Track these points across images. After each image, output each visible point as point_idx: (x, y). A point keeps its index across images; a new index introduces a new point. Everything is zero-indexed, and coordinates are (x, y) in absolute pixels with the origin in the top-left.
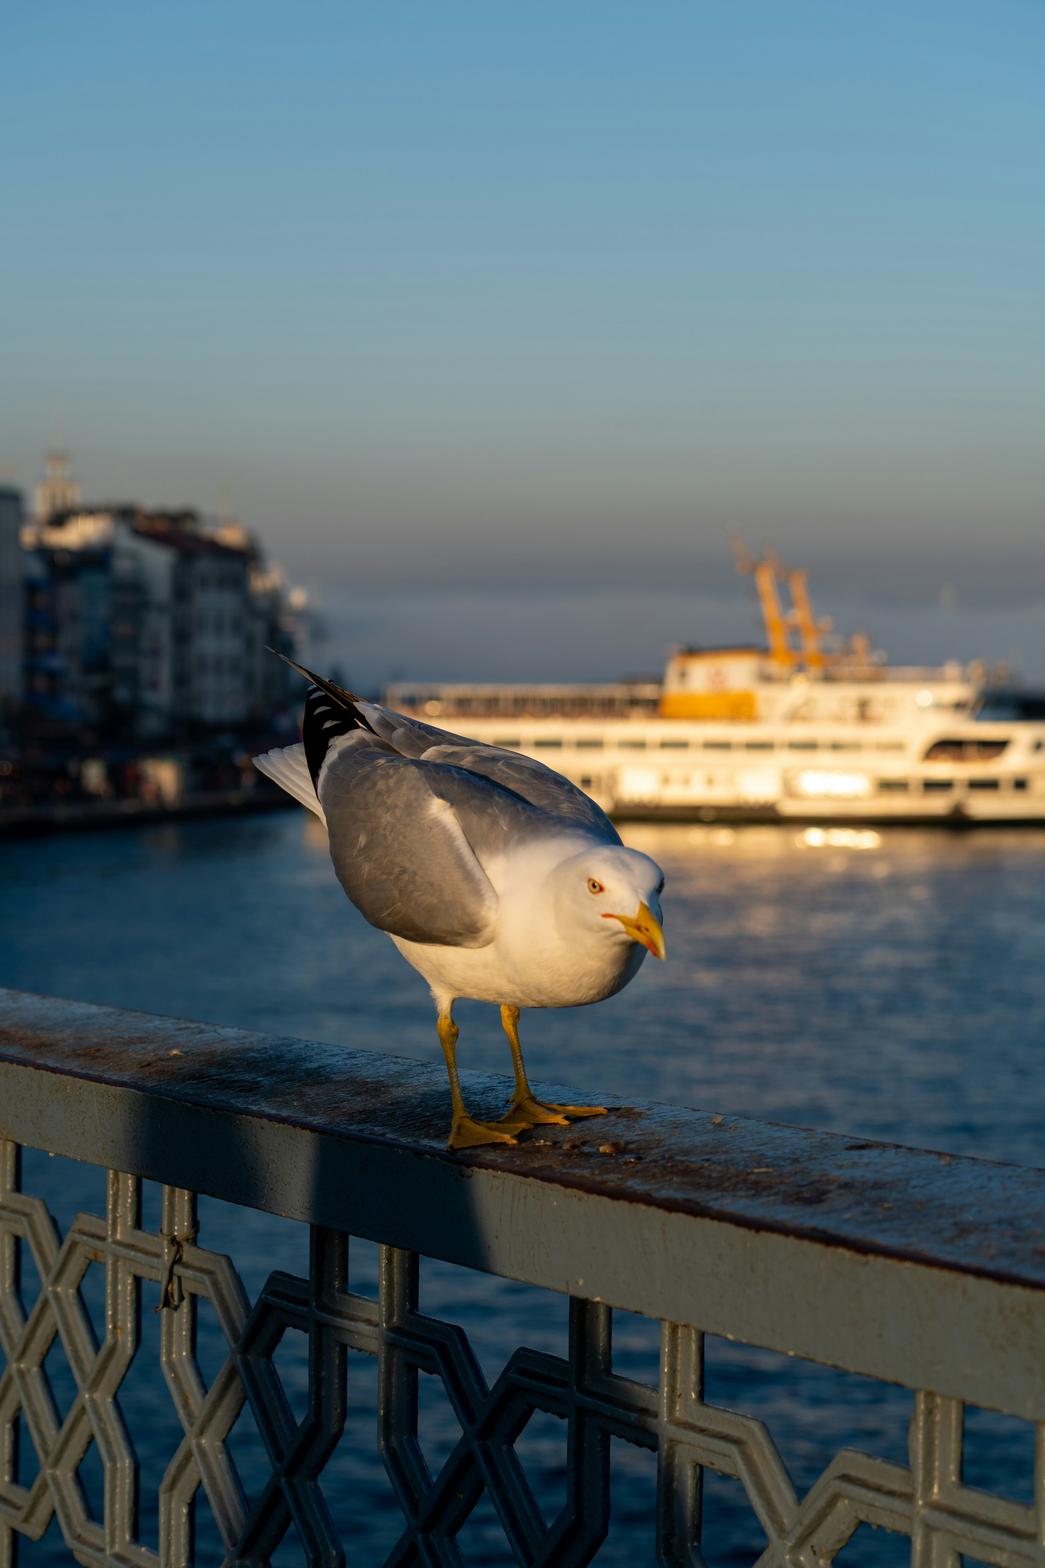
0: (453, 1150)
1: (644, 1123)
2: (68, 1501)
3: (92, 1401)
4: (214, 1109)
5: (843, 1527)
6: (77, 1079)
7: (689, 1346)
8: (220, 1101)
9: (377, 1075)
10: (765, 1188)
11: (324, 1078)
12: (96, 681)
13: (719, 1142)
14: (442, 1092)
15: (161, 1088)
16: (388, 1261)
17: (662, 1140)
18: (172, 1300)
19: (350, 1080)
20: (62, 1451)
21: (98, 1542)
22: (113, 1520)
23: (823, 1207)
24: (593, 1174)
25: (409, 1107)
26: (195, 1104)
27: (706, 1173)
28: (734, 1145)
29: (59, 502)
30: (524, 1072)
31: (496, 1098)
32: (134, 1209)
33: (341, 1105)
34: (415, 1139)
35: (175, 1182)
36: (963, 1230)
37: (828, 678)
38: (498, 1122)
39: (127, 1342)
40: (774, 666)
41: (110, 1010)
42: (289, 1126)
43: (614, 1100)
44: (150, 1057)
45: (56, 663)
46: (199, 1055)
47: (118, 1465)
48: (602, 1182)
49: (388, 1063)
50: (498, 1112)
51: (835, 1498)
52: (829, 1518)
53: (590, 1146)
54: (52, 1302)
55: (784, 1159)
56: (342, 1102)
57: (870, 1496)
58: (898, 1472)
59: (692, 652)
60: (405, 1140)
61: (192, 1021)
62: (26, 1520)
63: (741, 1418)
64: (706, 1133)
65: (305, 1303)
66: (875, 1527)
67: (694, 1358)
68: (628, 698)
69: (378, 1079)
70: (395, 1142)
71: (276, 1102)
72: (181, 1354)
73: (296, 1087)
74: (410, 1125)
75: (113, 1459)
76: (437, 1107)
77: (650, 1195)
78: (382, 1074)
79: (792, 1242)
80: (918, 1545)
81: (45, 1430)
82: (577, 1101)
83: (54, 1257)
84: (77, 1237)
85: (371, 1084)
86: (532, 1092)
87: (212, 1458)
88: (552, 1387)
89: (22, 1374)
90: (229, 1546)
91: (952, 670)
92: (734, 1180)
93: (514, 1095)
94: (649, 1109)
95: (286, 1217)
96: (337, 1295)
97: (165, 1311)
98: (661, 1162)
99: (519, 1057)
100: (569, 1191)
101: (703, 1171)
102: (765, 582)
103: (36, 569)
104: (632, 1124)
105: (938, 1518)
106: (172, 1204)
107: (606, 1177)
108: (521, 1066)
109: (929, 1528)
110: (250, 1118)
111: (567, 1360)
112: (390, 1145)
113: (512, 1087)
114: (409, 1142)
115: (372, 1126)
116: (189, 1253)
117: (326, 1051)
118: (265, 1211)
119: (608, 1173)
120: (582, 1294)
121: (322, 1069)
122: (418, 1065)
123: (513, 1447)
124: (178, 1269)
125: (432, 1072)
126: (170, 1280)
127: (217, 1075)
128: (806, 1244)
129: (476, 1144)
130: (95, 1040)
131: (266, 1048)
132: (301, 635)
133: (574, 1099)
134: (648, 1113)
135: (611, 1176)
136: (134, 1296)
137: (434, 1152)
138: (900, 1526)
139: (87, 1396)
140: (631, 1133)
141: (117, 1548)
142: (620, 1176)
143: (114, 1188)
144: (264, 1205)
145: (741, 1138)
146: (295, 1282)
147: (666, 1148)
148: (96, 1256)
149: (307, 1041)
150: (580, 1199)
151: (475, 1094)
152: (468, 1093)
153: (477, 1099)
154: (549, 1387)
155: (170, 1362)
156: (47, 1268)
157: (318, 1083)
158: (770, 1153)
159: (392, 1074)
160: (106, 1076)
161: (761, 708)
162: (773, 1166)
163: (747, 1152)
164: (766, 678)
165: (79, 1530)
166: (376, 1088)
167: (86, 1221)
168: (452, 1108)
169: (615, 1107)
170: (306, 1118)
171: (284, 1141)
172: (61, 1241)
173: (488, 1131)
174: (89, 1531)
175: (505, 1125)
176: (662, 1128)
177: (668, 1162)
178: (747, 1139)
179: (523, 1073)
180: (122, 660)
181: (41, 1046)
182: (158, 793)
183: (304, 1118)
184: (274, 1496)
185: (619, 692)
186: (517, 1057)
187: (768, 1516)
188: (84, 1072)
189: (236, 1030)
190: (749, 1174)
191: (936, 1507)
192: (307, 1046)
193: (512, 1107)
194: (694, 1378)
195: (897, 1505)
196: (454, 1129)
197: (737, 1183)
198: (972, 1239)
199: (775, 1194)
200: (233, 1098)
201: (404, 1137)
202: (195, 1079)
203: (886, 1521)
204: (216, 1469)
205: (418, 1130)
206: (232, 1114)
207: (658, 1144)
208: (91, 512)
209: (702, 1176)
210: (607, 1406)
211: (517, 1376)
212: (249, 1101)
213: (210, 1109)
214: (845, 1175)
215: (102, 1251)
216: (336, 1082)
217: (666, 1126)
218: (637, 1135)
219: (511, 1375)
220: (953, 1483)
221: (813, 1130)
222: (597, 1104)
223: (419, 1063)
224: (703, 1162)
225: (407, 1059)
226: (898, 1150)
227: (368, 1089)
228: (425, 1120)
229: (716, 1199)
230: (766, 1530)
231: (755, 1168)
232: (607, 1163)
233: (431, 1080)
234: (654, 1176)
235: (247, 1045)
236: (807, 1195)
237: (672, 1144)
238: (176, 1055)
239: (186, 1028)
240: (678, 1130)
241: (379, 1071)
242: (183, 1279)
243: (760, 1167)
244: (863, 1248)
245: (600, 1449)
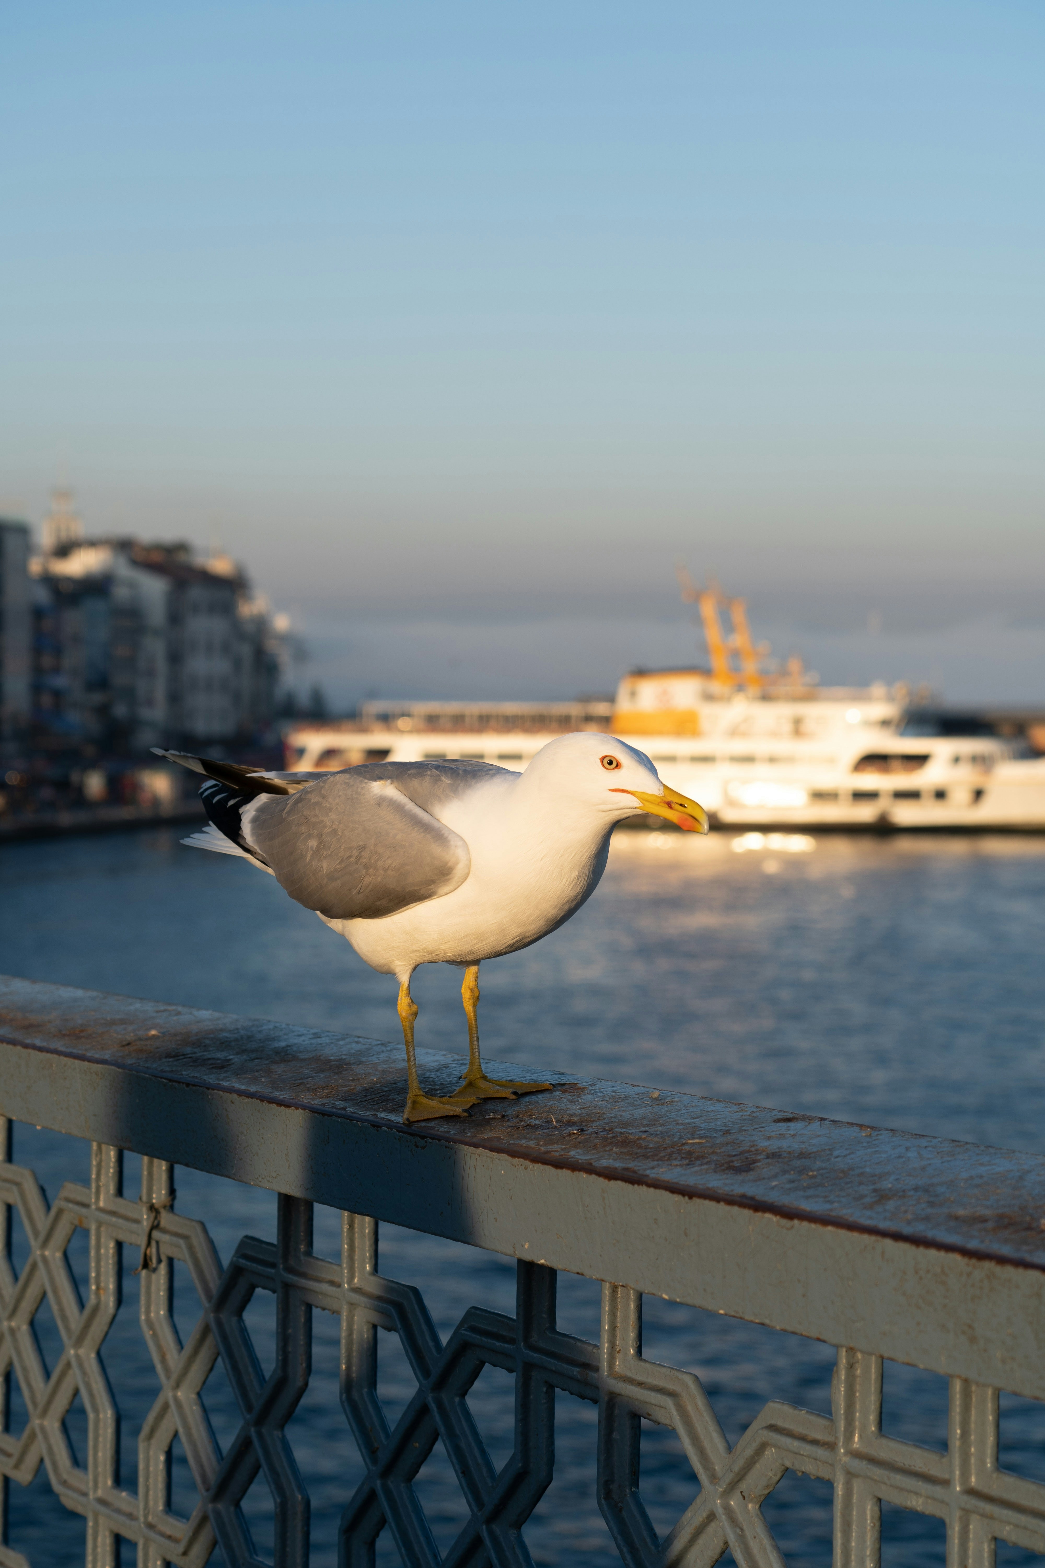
0: (410, 1123)
1: (587, 1098)
2: (55, 1448)
3: (77, 1356)
4: (188, 1085)
5: (770, 1474)
6: (62, 1058)
7: (629, 1305)
8: (193, 1077)
9: (340, 1054)
10: (698, 1158)
11: (291, 1056)
12: (97, 698)
13: (656, 1115)
14: (400, 1069)
15: (139, 1066)
16: (350, 1226)
17: (604, 1114)
18: (150, 1263)
19: (315, 1058)
20: (49, 1402)
21: (82, 1487)
22: (96, 1466)
23: (751, 1176)
24: (538, 1145)
25: (369, 1083)
26: (170, 1080)
27: (643, 1144)
28: (670, 1118)
29: (64, 535)
30: (479, 1053)
31: (450, 1075)
32: (116, 1179)
33: (305, 1081)
34: (373, 1112)
35: (154, 1153)
36: (882, 1197)
37: (766, 698)
38: (450, 1097)
39: (110, 1301)
40: (716, 687)
41: (94, 994)
42: (257, 1101)
43: (559, 1076)
44: (130, 1037)
45: (60, 681)
46: (175, 1035)
47: (101, 1416)
48: (546, 1152)
49: (351, 1043)
50: (451, 1087)
51: (763, 1447)
52: (758, 1465)
53: (536, 1119)
54: (41, 1265)
55: (716, 1131)
56: (307, 1078)
57: (795, 1444)
58: (822, 1422)
59: (641, 673)
60: (365, 1113)
61: (170, 1004)
62: (17, 1466)
63: (675, 1372)
64: (644, 1107)
65: (273, 1265)
66: (800, 1474)
67: (632, 1316)
68: (583, 715)
69: (340, 1058)
70: (355, 1115)
71: (246, 1078)
72: (158, 1313)
73: (265, 1064)
74: (369, 1100)
75: (96, 1411)
76: (395, 1083)
77: (591, 1164)
78: (344, 1053)
79: (722, 1207)
80: (840, 1490)
81: (33, 1383)
82: (525, 1077)
83: (42, 1222)
84: (63, 1204)
85: (334, 1061)
86: (483, 1069)
87: (187, 1410)
88: (501, 1344)
89: (12, 1331)
90: (203, 1490)
91: (878, 690)
92: (669, 1151)
93: (467, 1072)
94: (591, 1085)
95: (255, 1185)
96: (302, 1258)
97: (144, 1273)
98: (602, 1133)
99: (476, 1038)
100: (516, 1160)
101: (641, 1141)
102: (708, 609)
103: (42, 596)
104: (575, 1098)
105: (858, 1465)
106: (150, 1174)
107: (550, 1148)
108: (477, 1047)
109: (850, 1475)
110: (221, 1093)
111: (515, 1318)
112: (350, 1118)
113: (465, 1064)
114: (368, 1115)
115: (334, 1100)
116: (166, 1219)
117: (293, 1032)
118: (234, 1179)
119: (553, 1144)
120: (528, 1257)
121: (289, 1048)
122: (378, 1044)
123: (465, 1399)
124: (156, 1234)
125: (391, 1051)
126: (149, 1244)
127: (191, 1054)
128: (735, 1209)
129: (431, 1117)
130: (80, 1022)
131: (237, 1029)
132: (285, 657)
133: (522, 1076)
134: (590, 1088)
135: (555, 1147)
136: (116, 1259)
137: (391, 1125)
138: (823, 1472)
139: (72, 1352)
140: (574, 1107)
141: (100, 1493)
142: (563, 1147)
143: (98, 1159)
144: (234, 1174)
145: (677, 1111)
146: (264, 1246)
147: (607, 1121)
148: (81, 1221)
149: (276, 1022)
150: (526, 1168)
151: (430, 1071)
152: (424, 1070)
153: (432, 1076)
154: (498, 1344)
155: (148, 1321)
156: (36, 1233)
157: (285, 1061)
158: (703, 1126)
159: (354, 1053)
160: (89, 1054)
161: (704, 724)
162: (707, 1137)
163: (682, 1124)
164: (709, 697)
165: (65, 1476)
166: (339, 1066)
167: (71, 1190)
168: (407, 1084)
169: (561, 1083)
170: (273, 1093)
171: (253, 1115)
172: (48, 1207)
173: (441, 1106)
174: (74, 1477)
175: (456, 1099)
176: (603, 1102)
177: (608, 1134)
178: (682, 1112)
179: (477, 1054)
180: (120, 679)
181: (29, 1027)
182: (156, 801)
183: (271, 1093)
184: (244, 1446)
185: (574, 709)
186: (474, 1037)
187: (701, 1463)
188: (69, 1050)
189: (210, 1012)
190: (683, 1145)
191: (856, 1455)
192: (276, 1027)
193: (464, 1083)
194: (632, 1335)
195: (820, 1452)
196: (409, 1103)
197: (673, 1153)
198: (891, 1205)
199: (707, 1163)
200: (206, 1075)
201: (364, 1111)
202: (171, 1057)
203: (810, 1468)
204: (190, 1419)
205: (376, 1104)
206: (205, 1089)
207: (599, 1117)
208: (92, 543)
209: (641, 1147)
210: (552, 1361)
211: (468, 1333)
212: (220, 1078)
213: (185, 1085)
214: (773, 1145)
215: (86, 1218)
216: (302, 1060)
217: (607, 1100)
218: (580, 1109)
219: (463, 1332)
220: (873, 1432)
221: (744, 1104)
222: (543, 1080)
223: (379, 1042)
224: (640, 1134)
225: (368, 1039)
226: (822, 1122)
227: (331, 1066)
228: (383, 1095)
229: (653, 1168)
230: (699, 1476)
231: (689, 1139)
232: (551, 1135)
233: (390, 1058)
234: (595, 1147)
235: (221, 1026)
236: (736, 1164)
237: (612, 1117)
238: (154, 1035)
239: (164, 1011)
240: (618, 1104)
241: (342, 1049)
242: (161, 1245)
243: (694, 1138)
244: (788, 1214)
245: (545, 1401)
